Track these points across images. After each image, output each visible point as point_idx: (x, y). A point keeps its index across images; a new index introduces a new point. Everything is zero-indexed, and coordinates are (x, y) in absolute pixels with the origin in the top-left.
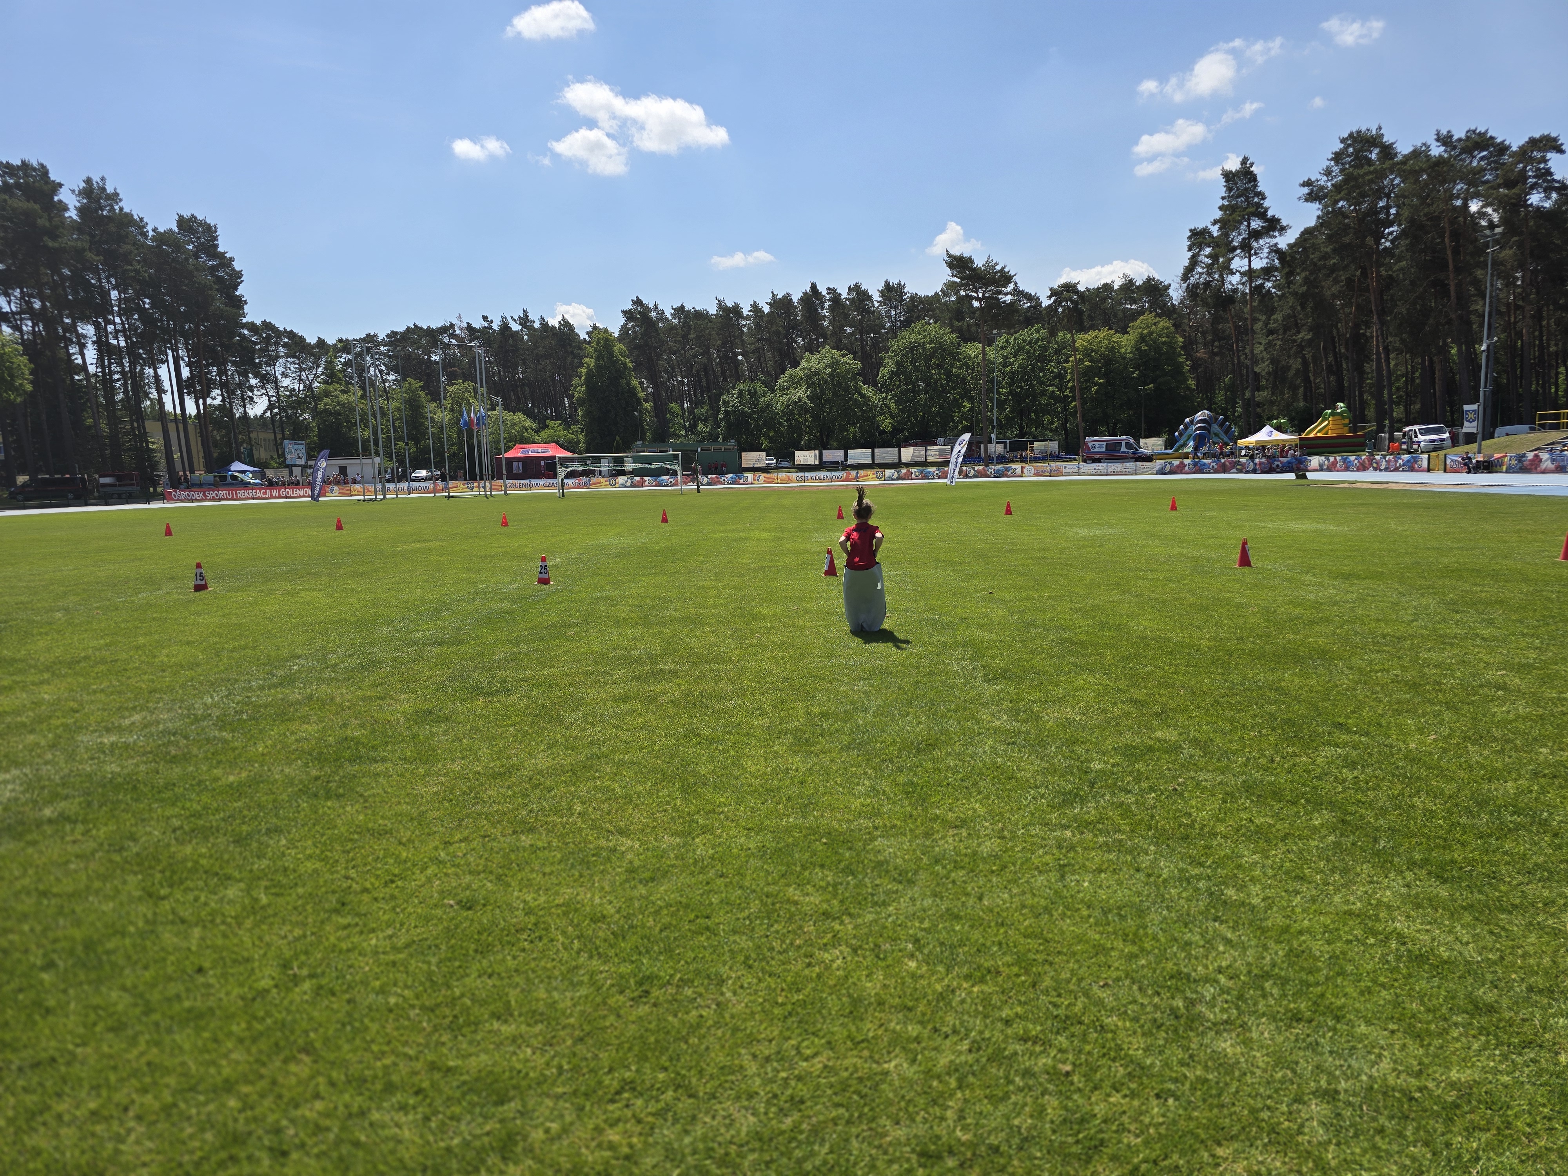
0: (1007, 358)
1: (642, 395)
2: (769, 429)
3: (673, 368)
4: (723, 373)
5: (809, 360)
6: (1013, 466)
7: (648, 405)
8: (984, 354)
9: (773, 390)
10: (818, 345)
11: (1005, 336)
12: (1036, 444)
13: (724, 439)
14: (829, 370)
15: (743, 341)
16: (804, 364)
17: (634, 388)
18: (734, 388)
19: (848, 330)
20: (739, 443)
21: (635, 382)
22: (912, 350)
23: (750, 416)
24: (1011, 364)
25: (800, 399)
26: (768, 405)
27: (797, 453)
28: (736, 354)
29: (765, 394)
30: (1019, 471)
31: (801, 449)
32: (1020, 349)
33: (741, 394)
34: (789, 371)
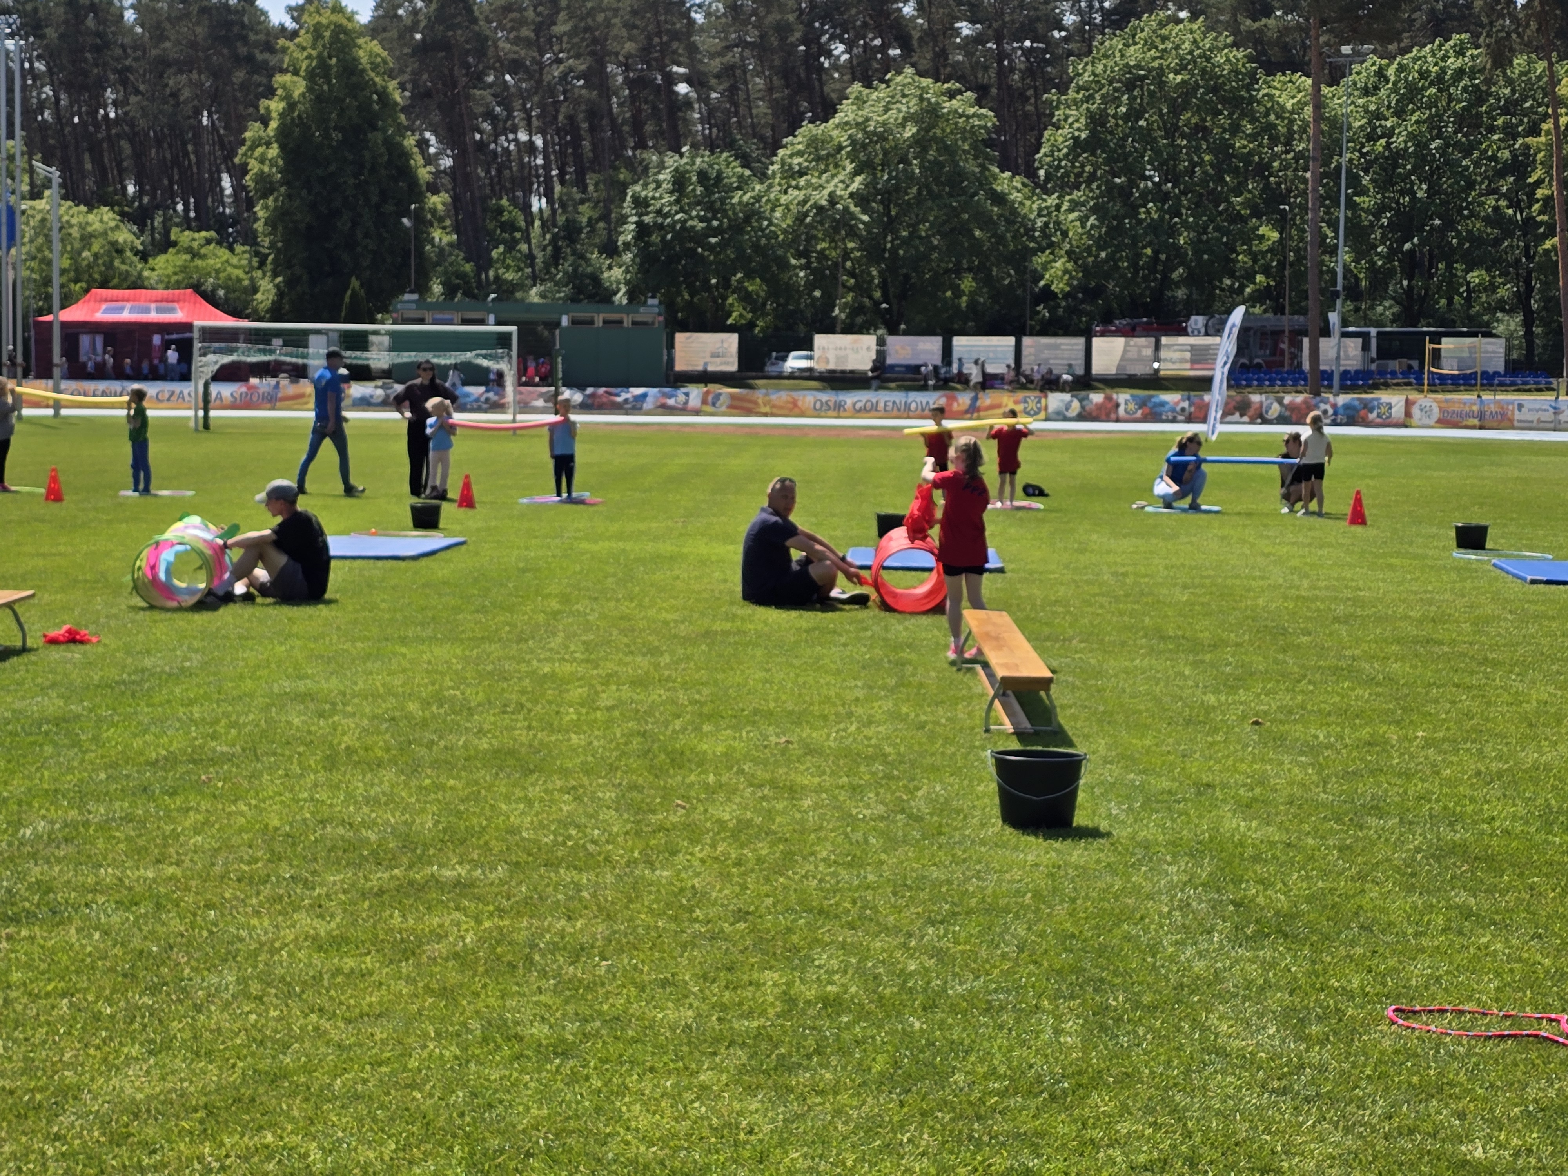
0: (1379, 116)
1: (424, 174)
2: (749, 276)
3: (509, 109)
4: (637, 124)
5: (860, 101)
6: (1385, 396)
7: (437, 201)
8: (1319, 104)
9: (763, 176)
10: (888, 65)
11: (1373, 62)
12: (1447, 344)
13: (632, 295)
14: (910, 131)
15: (693, 49)
16: (846, 112)
17: (406, 155)
18: (661, 166)
19: (966, 29)
20: (669, 306)
21: (410, 142)
22: (1130, 86)
23: (700, 238)
24: (1389, 134)
25: (833, 200)
26: (751, 214)
27: (820, 340)
28: (671, 80)
29: (743, 184)
30: (1398, 412)
31: (830, 329)
32: (1413, 92)
33: (679, 182)
34: (807, 130)
